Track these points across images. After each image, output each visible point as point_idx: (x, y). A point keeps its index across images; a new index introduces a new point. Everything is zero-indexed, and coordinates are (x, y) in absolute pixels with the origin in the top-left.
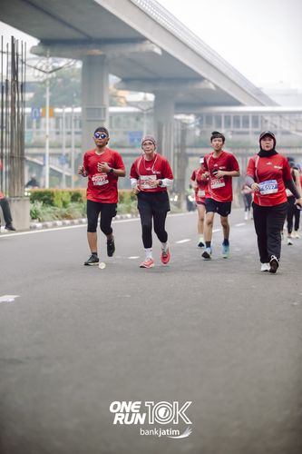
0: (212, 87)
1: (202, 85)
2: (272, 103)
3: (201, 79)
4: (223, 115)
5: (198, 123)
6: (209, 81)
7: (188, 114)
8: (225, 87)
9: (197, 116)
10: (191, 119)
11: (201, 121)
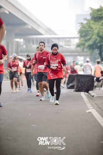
0: (30, 27)
1: (26, 27)
2: (55, 34)
3: (25, 24)
4: (35, 39)
5: (24, 42)
6: (29, 25)
7: (21, 39)
8: (35, 27)
9: (24, 39)
10: (21, 40)
11: (26, 42)
